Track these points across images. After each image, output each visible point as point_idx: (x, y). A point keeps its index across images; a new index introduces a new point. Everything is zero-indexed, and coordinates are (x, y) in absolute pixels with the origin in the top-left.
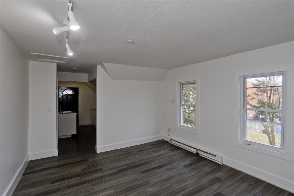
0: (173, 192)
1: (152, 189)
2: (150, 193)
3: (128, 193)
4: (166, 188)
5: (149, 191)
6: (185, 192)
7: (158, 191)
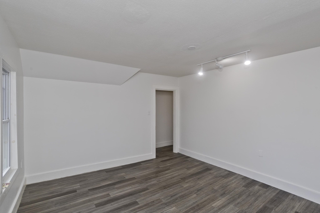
0: (148, 208)
1: (171, 209)
2: (172, 205)
3: (196, 204)
4: (155, 211)
5: (174, 208)
6: (135, 207)
7: (164, 208)
